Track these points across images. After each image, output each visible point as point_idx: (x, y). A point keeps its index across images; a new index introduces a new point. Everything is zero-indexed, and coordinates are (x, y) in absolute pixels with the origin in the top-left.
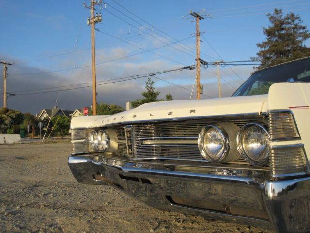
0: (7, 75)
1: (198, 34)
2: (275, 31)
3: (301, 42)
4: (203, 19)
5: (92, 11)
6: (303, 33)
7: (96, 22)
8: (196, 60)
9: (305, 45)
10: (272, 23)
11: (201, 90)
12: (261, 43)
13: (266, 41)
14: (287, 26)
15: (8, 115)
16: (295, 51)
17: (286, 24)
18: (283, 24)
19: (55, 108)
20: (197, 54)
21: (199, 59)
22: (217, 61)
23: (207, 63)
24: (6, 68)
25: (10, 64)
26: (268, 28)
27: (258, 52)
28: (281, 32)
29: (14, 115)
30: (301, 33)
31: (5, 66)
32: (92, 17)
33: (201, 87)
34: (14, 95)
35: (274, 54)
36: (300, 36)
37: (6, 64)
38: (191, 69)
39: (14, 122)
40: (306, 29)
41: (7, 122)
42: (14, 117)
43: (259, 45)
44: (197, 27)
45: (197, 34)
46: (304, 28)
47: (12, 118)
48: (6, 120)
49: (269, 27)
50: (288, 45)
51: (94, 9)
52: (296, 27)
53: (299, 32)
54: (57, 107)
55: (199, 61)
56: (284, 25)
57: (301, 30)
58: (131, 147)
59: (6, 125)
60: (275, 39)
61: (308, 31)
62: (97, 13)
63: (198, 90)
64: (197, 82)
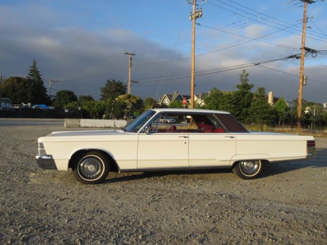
0: (131, 65)
4: (314, 2)
5: (194, 7)
7: (197, 17)
8: (301, 49)
11: (305, 81)
15: (130, 101)
19: (176, 93)
21: (304, 48)
23: (317, 51)
24: (131, 59)
25: (134, 55)
29: (134, 101)
31: (130, 56)
32: (193, 13)
33: (305, 78)
34: (137, 82)
37: (131, 54)
38: (298, 58)
39: (135, 106)
41: (129, 107)
42: (135, 102)
44: (305, 12)
45: (304, 20)
47: (133, 104)
48: (128, 105)
51: (196, 4)
54: (177, 92)
55: (303, 50)
59: (128, 109)
62: (198, 9)
63: (301, 81)
64: (300, 73)
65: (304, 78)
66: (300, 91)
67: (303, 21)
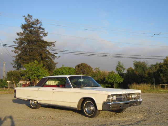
2: (27, 27)
3: (42, 37)
9: (43, 39)
10: (26, 22)
13: (22, 32)
14: (35, 26)
30: (41, 32)
36: (41, 34)
40: (44, 30)
43: (18, 34)
52: (40, 28)
56: (33, 25)
57: (42, 30)
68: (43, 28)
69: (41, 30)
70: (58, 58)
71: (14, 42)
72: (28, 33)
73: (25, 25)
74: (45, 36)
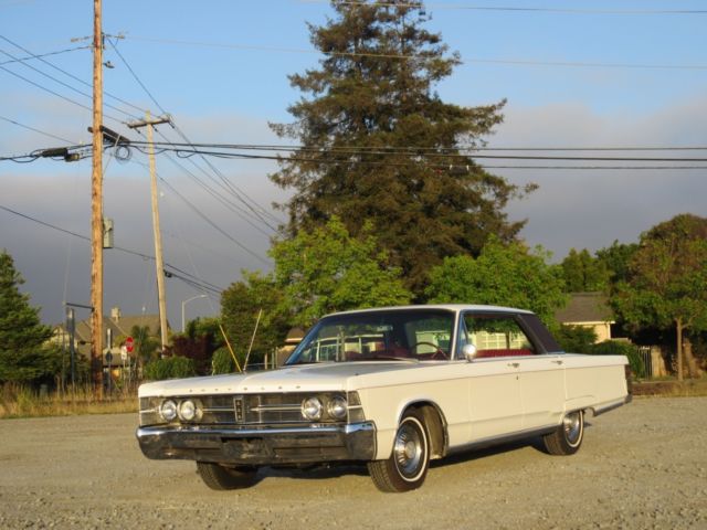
1: (98, 42)
2: (348, 38)
3: (425, 84)
6: (432, 54)
8: (90, 130)
9: (436, 96)
10: (339, 9)
11: (107, 235)
12: (303, 75)
13: (320, 69)
14: (385, 27)
16: (407, 112)
17: (382, 21)
18: (373, 20)
20: (95, 112)
21: (102, 129)
22: (149, 119)
23: (129, 142)
26: (326, 27)
27: (294, 105)
28: (367, 43)
30: (425, 54)
33: (108, 225)
35: (344, 116)
36: (422, 65)
38: (69, 157)
40: (440, 44)
43: (297, 81)
44: (96, 16)
45: (95, 39)
46: (434, 40)
49: (330, 22)
50: (385, 91)
52: (410, 33)
53: (419, 50)
56: (375, 24)
57: (427, 47)
58: (239, 414)
60: (346, 65)
61: (445, 48)
63: (97, 234)
64: (93, 207)
65: (103, 226)
66: (96, 268)
67: (92, 40)
68: (432, 32)
69: (421, 44)
70: (521, 197)
71: (271, 126)
72: (351, 71)
73: (336, 29)
74: (437, 76)
